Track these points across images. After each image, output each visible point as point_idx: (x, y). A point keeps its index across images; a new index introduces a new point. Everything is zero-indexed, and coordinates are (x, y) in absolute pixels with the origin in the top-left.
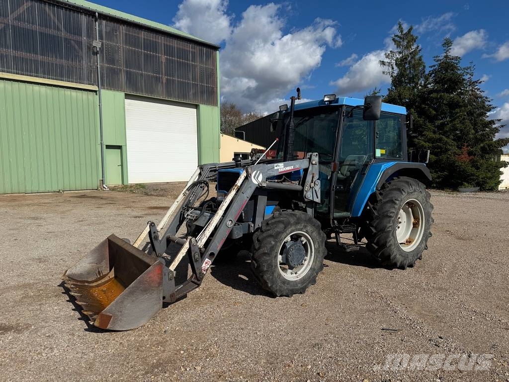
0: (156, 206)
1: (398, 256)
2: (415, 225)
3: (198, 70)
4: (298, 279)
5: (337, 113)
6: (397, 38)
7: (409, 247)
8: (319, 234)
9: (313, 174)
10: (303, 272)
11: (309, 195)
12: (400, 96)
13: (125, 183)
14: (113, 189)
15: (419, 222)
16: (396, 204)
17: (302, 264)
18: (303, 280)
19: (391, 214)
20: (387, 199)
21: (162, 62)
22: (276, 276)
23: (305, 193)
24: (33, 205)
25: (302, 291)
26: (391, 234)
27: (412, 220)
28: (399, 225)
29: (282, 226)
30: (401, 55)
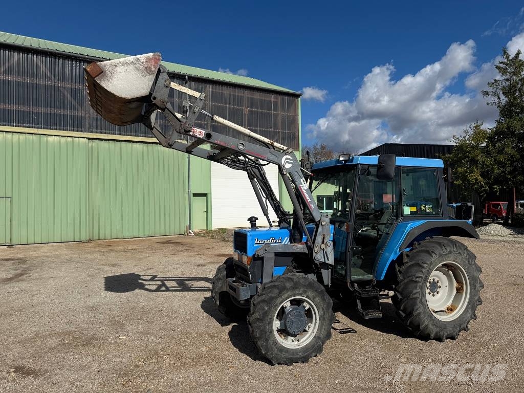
0: (225, 253)
1: (430, 326)
2: (459, 291)
3: (279, 118)
4: (300, 347)
5: (353, 171)
6: (502, 65)
7: (450, 315)
8: (324, 300)
9: (324, 235)
10: (306, 340)
11: (319, 257)
12: (508, 128)
13: (209, 229)
14: (198, 234)
15: (462, 287)
16: (423, 267)
17: (305, 331)
18: (306, 349)
19: (417, 279)
20: (413, 262)
21: (245, 114)
22: (272, 343)
23: (314, 254)
24: (120, 251)
25: (305, 360)
26: (418, 300)
27: (455, 284)
28: (438, 290)
29: (276, 291)
30: (508, 83)
